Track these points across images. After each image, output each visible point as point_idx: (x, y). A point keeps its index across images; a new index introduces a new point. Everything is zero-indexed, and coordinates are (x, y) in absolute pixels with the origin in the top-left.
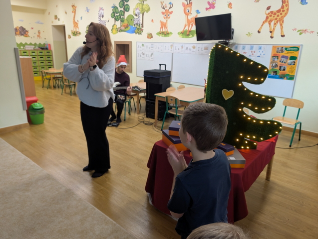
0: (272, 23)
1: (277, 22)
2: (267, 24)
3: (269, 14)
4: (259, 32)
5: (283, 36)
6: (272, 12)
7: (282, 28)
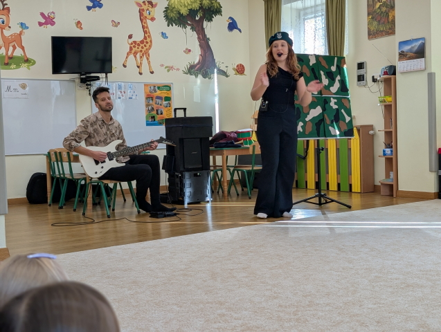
0: (138, 56)
1: (143, 55)
2: (132, 56)
3: (132, 44)
4: (125, 66)
5: (152, 73)
6: (135, 42)
7: (149, 63)
